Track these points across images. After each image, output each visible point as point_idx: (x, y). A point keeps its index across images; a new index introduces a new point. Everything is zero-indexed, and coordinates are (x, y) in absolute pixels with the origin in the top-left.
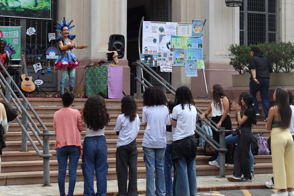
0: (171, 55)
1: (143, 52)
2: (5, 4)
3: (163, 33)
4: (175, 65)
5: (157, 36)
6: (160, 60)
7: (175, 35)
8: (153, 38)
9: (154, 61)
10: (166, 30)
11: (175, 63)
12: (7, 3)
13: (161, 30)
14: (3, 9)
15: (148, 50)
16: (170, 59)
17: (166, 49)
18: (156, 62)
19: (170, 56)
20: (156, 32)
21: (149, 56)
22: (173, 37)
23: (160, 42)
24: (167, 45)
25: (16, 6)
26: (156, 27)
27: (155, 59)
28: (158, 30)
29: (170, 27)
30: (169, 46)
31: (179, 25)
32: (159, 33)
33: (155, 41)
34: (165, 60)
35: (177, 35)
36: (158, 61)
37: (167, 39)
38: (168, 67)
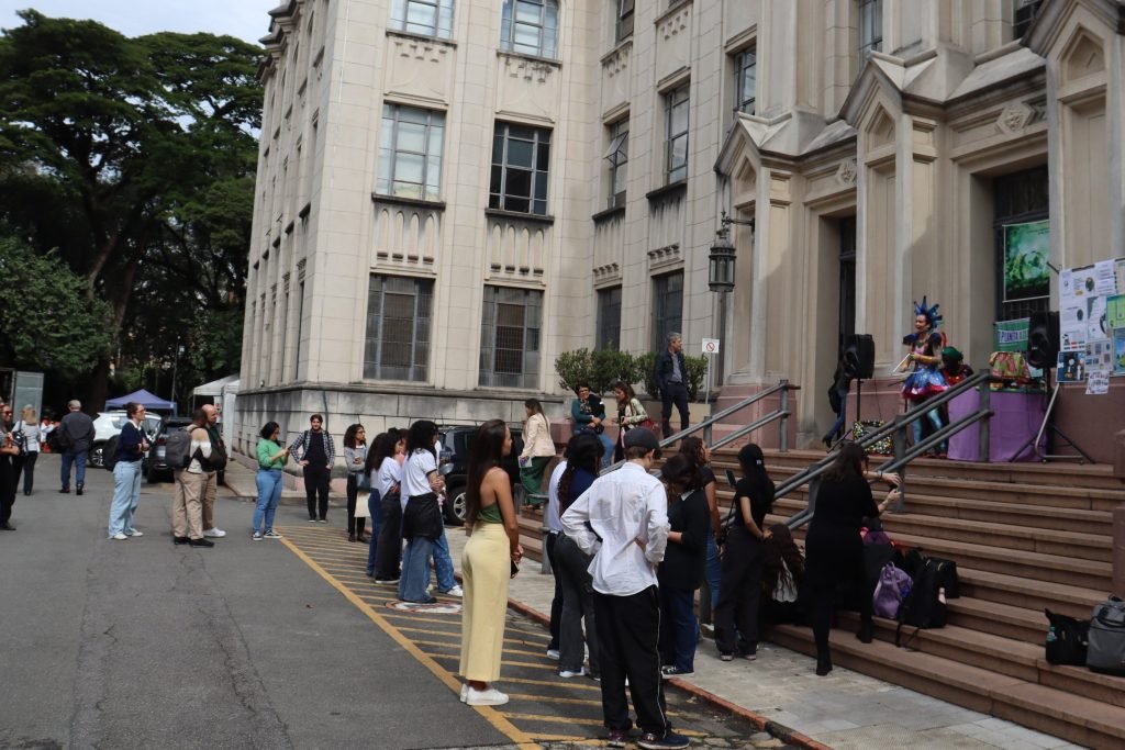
0: (1108, 347)
1: (1062, 349)
2: (1019, 277)
3: (1092, 294)
4: (1116, 374)
5: (1082, 304)
6: (1089, 363)
7: (1114, 293)
8: (1076, 311)
9: (1079, 367)
10: (1098, 283)
11: (1115, 368)
12: (1022, 275)
13: (1090, 285)
14: (1017, 286)
15: (1071, 341)
16: (1107, 358)
17: (1099, 335)
18: (1082, 369)
19: (1107, 352)
20: (1081, 293)
21: (1073, 355)
22: (1111, 299)
23: (1089, 315)
24: (1101, 322)
25: (1035, 276)
26: (1079, 280)
27: (1082, 361)
28: (1083, 288)
29: (1104, 275)
30: (1104, 324)
31: (1120, 265)
32: (1087, 294)
33: (1080, 315)
34: (1097, 361)
35: (1117, 292)
36: (1086, 367)
37: (1100, 307)
38: (1102, 379)
